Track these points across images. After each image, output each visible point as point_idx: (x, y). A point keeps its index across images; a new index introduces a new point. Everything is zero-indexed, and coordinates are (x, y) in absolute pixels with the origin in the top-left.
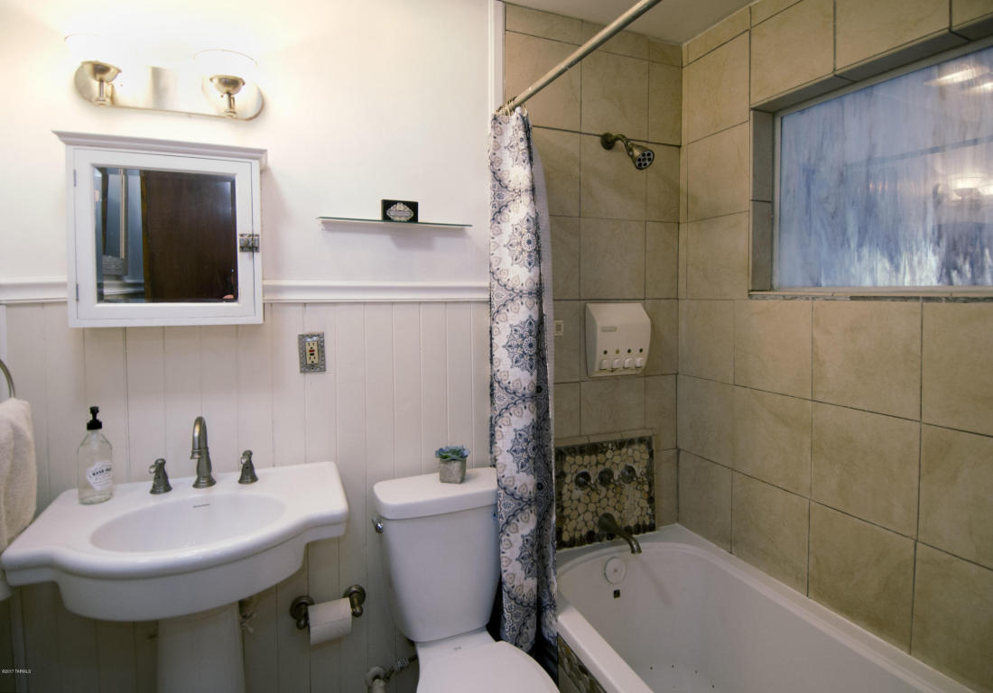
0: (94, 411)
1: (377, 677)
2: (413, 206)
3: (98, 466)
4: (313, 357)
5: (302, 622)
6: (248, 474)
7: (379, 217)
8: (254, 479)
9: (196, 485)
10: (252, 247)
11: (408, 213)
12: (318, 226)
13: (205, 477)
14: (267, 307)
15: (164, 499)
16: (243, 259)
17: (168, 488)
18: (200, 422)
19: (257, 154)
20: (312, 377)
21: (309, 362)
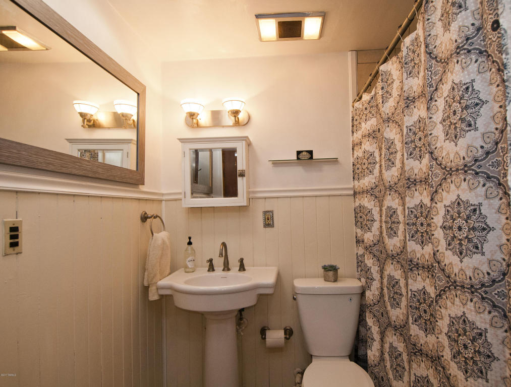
0: (190, 238)
1: (299, 373)
2: (311, 152)
3: (190, 258)
4: (269, 221)
5: (264, 337)
6: (242, 268)
7: (295, 158)
8: (244, 270)
9: (223, 270)
10: (242, 175)
11: (308, 156)
12: (270, 165)
13: (227, 267)
14: (251, 199)
15: (212, 274)
16: (239, 179)
17: (213, 270)
18: (224, 244)
19: (246, 139)
20: (268, 229)
21: (267, 223)
